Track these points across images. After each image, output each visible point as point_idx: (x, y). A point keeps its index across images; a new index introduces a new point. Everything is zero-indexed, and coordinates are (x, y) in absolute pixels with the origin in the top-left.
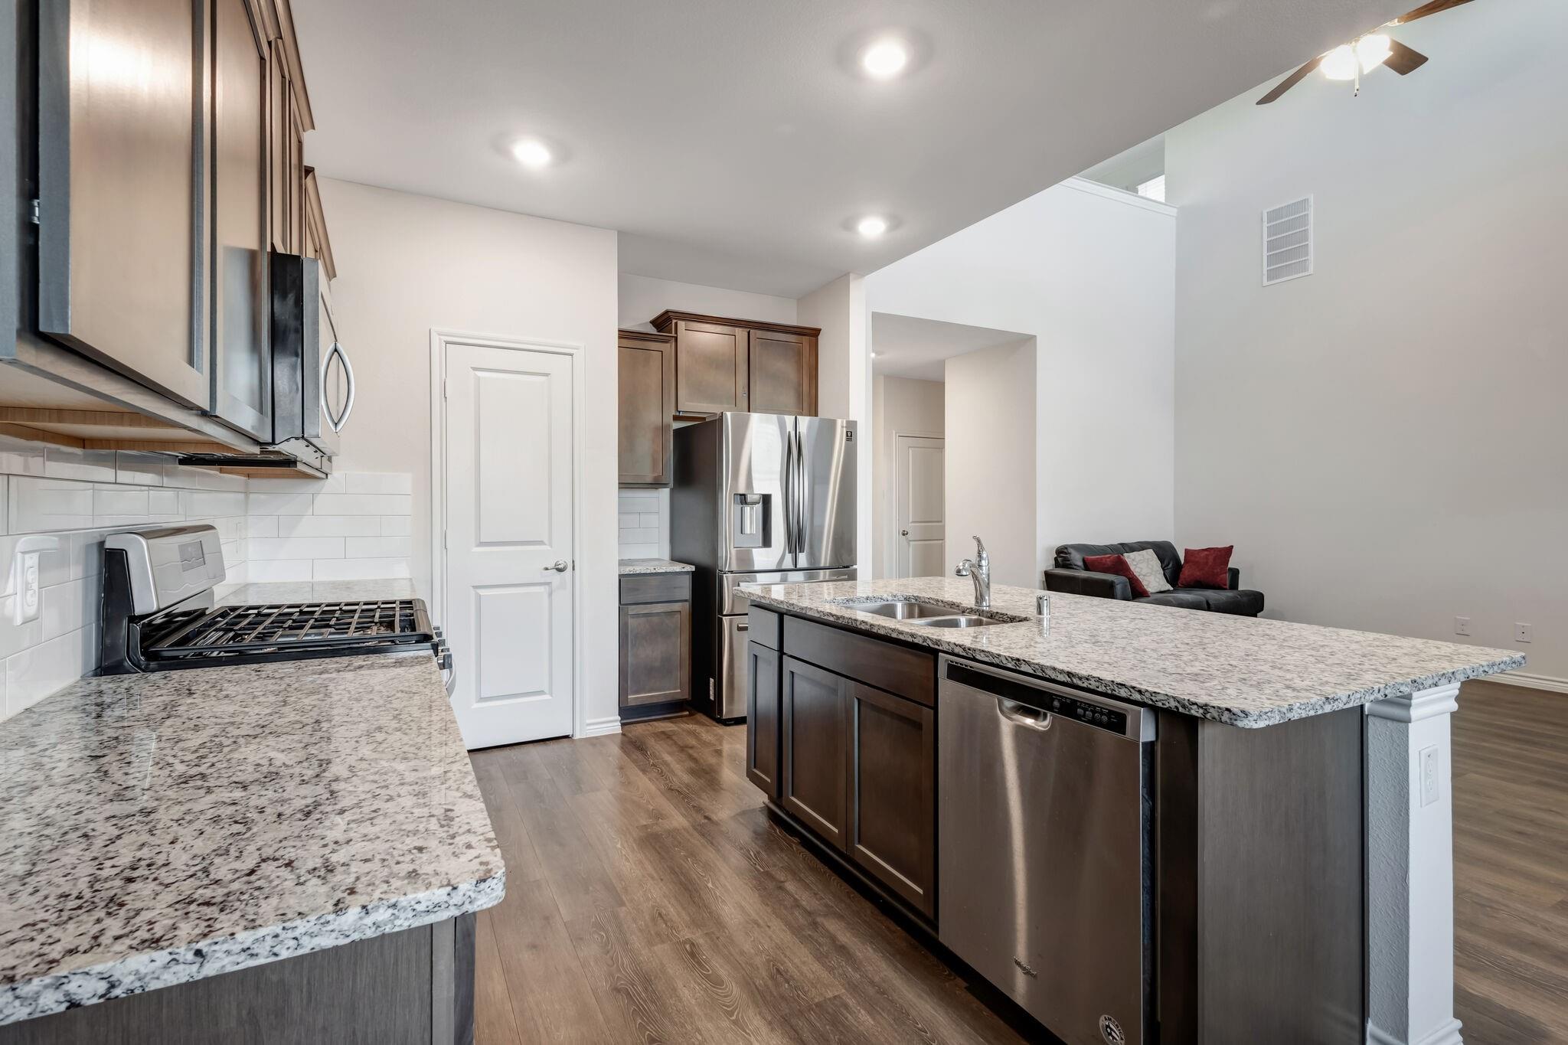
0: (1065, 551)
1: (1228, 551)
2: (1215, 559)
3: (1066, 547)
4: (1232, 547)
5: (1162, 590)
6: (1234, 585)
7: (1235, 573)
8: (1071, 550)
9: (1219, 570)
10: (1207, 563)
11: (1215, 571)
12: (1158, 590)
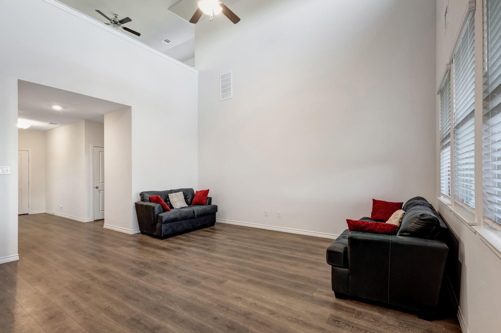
0: (142, 194)
1: (207, 191)
2: (202, 195)
3: (142, 193)
4: (209, 190)
5: (183, 207)
6: (210, 203)
7: (210, 199)
8: (144, 194)
9: (203, 198)
10: (200, 196)
11: (202, 199)
12: (181, 207)
